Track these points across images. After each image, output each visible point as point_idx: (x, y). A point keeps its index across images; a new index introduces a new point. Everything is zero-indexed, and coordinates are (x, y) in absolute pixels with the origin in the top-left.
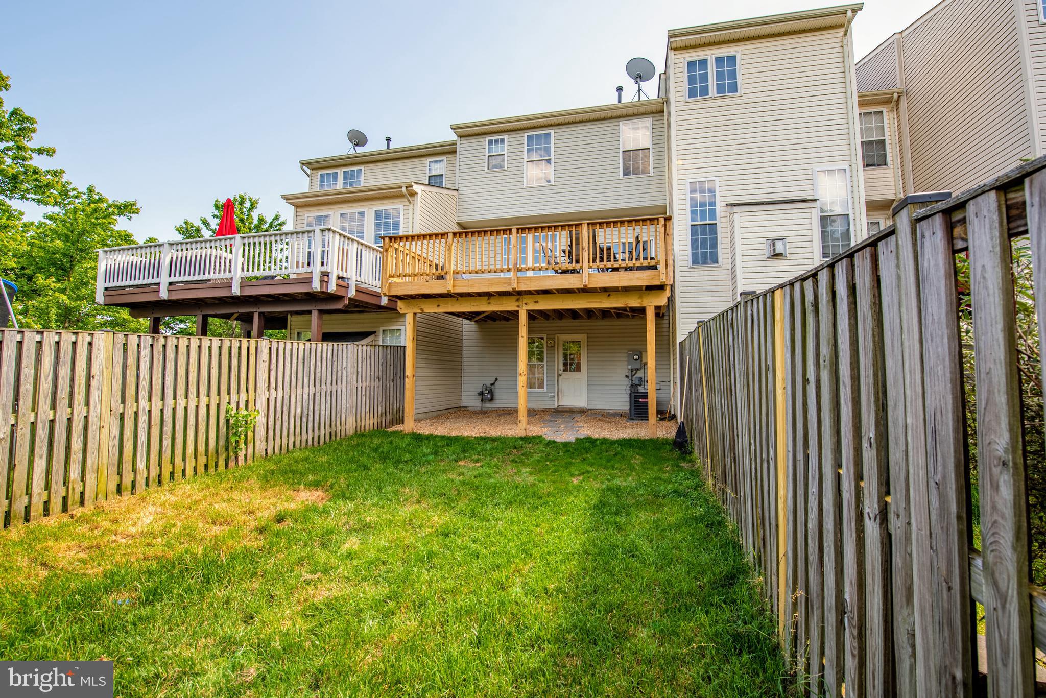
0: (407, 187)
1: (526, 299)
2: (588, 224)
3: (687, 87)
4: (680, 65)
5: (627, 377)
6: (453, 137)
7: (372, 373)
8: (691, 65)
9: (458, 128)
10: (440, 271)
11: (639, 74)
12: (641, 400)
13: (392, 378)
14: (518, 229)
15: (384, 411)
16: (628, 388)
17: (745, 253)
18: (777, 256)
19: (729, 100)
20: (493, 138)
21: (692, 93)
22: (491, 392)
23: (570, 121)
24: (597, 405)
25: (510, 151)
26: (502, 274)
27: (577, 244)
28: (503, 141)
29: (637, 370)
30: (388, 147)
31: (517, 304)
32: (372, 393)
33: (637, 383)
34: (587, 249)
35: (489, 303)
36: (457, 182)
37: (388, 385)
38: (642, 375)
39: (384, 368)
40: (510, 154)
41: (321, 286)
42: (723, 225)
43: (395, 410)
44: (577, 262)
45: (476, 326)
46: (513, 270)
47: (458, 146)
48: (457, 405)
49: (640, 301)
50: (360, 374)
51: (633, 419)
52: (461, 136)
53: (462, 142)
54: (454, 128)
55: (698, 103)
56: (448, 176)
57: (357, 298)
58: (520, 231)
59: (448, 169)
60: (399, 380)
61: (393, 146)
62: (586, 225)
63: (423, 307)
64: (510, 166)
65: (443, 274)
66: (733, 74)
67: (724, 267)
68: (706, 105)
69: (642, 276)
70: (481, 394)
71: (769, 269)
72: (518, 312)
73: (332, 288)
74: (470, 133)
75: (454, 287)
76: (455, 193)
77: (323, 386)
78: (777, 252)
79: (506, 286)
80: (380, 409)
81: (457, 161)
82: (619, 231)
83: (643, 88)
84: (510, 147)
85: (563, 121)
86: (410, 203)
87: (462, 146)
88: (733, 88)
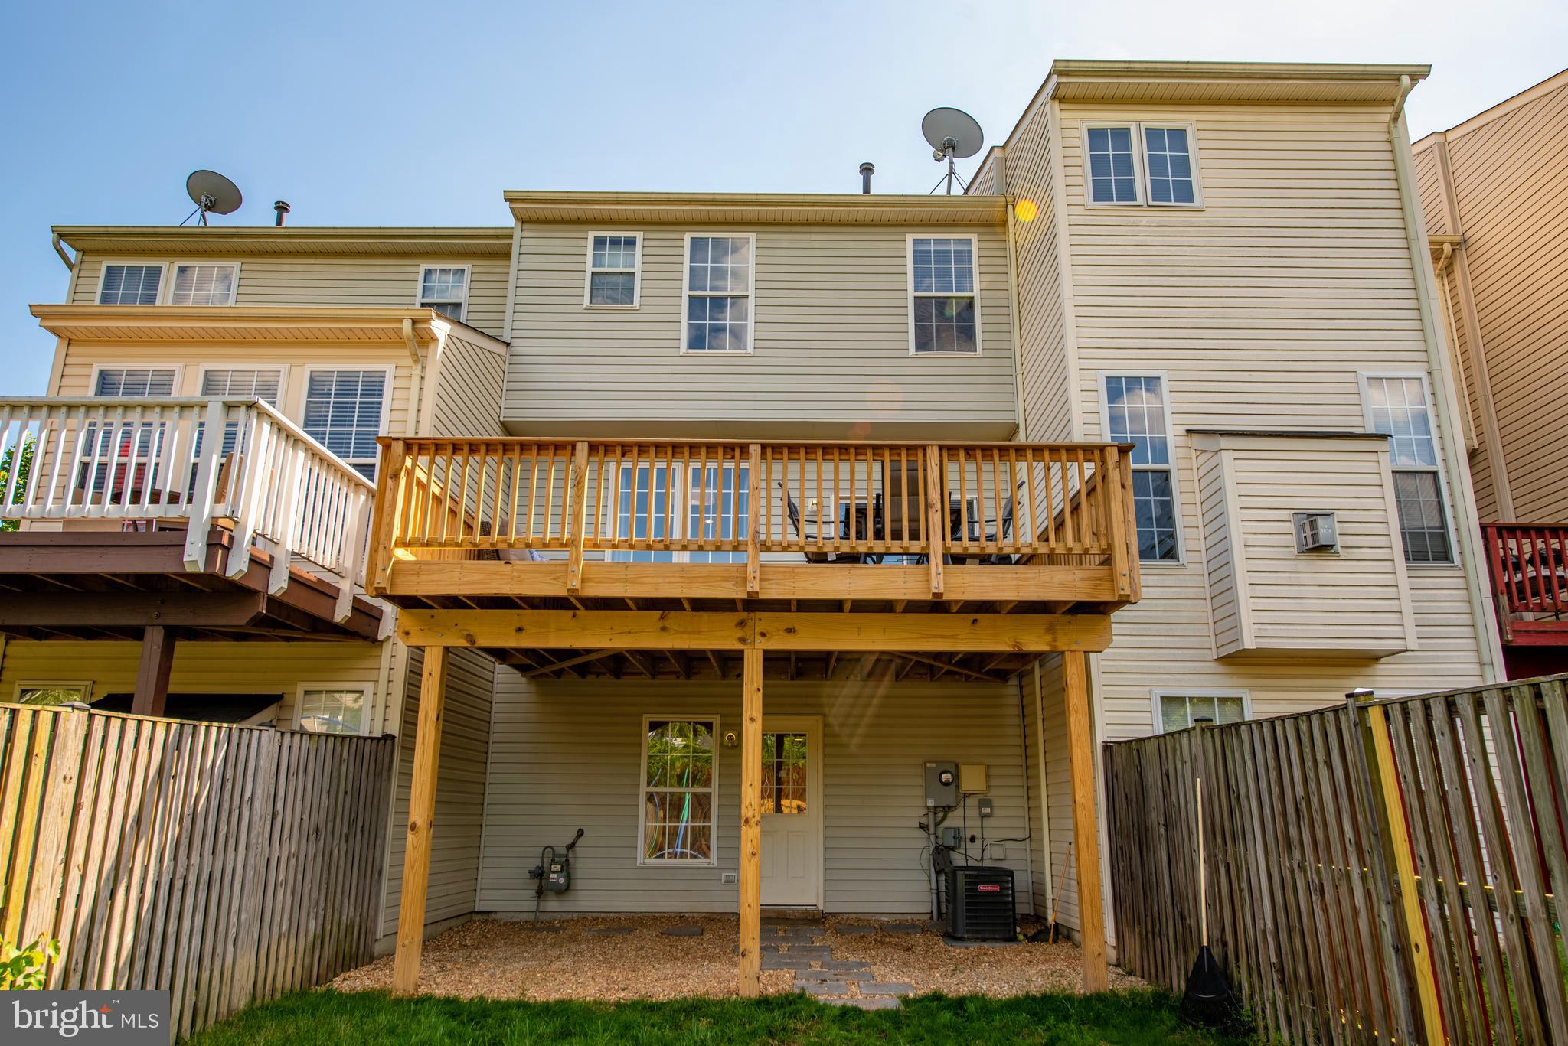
0: (414, 322)
1: (763, 620)
2: (941, 448)
3: (1090, 178)
4: (1075, 133)
5: (922, 826)
6: (508, 221)
7: (306, 817)
8: (1096, 136)
9: (523, 200)
10: (495, 537)
11: (950, 141)
12: (982, 888)
13: (345, 830)
14: (764, 447)
15: (319, 931)
16: (925, 855)
17: (1252, 539)
18: (1320, 549)
19: (1175, 216)
20: (608, 234)
21: (1101, 192)
22: (567, 868)
23: (795, 218)
24: (850, 903)
25: (647, 267)
26: (687, 554)
27: (913, 492)
28: (631, 242)
29: (948, 809)
30: (279, 222)
31: (739, 634)
32: (300, 877)
33: (951, 843)
34: (938, 506)
35: (664, 629)
36: (508, 324)
37: (336, 852)
38: (959, 824)
39: (333, 802)
40: (647, 275)
41: (210, 559)
42: (1184, 475)
43: (343, 927)
44: (914, 535)
45: (533, 688)
46: (750, 548)
47: (515, 242)
48: (467, 908)
49: (1049, 638)
50: (280, 818)
51: (961, 939)
52: (524, 220)
53: (525, 234)
54: (511, 198)
55: (1112, 213)
56: (473, 308)
57: (286, 600)
58: (769, 451)
59: (475, 292)
60: (359, 837)
61: (289, 221)
62: (936, 450)
63: (473, 630)
64: (646, 301)
65: (501, 546)
66: (1182, 166)
67: (1192, 569)
68: (1132, 221)
69: (1070, 577)
70: (539, 874)
71: (1305, 578)
72: (742, 652)
73: (237, 567)
74: (550, 216)
75: (583, 581)
76: (500, 349)
77: (195, 859)
78: (1323, 541)
79: (730, 585)
80: (312, 923)
81: (512, 277)
82: (979, 470)
83: (957, 169)
84: (648, 259)
85: (779, 217)
86: (416, 361)
87: (525, 242)
88: (1185, 193)
